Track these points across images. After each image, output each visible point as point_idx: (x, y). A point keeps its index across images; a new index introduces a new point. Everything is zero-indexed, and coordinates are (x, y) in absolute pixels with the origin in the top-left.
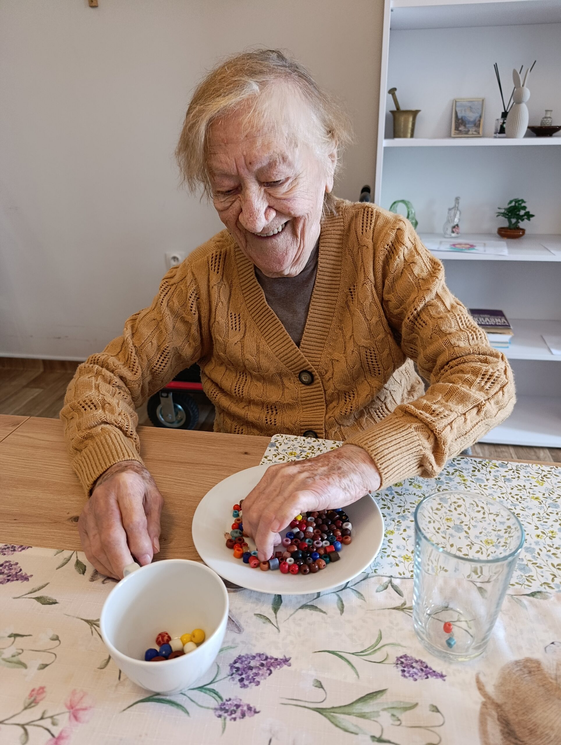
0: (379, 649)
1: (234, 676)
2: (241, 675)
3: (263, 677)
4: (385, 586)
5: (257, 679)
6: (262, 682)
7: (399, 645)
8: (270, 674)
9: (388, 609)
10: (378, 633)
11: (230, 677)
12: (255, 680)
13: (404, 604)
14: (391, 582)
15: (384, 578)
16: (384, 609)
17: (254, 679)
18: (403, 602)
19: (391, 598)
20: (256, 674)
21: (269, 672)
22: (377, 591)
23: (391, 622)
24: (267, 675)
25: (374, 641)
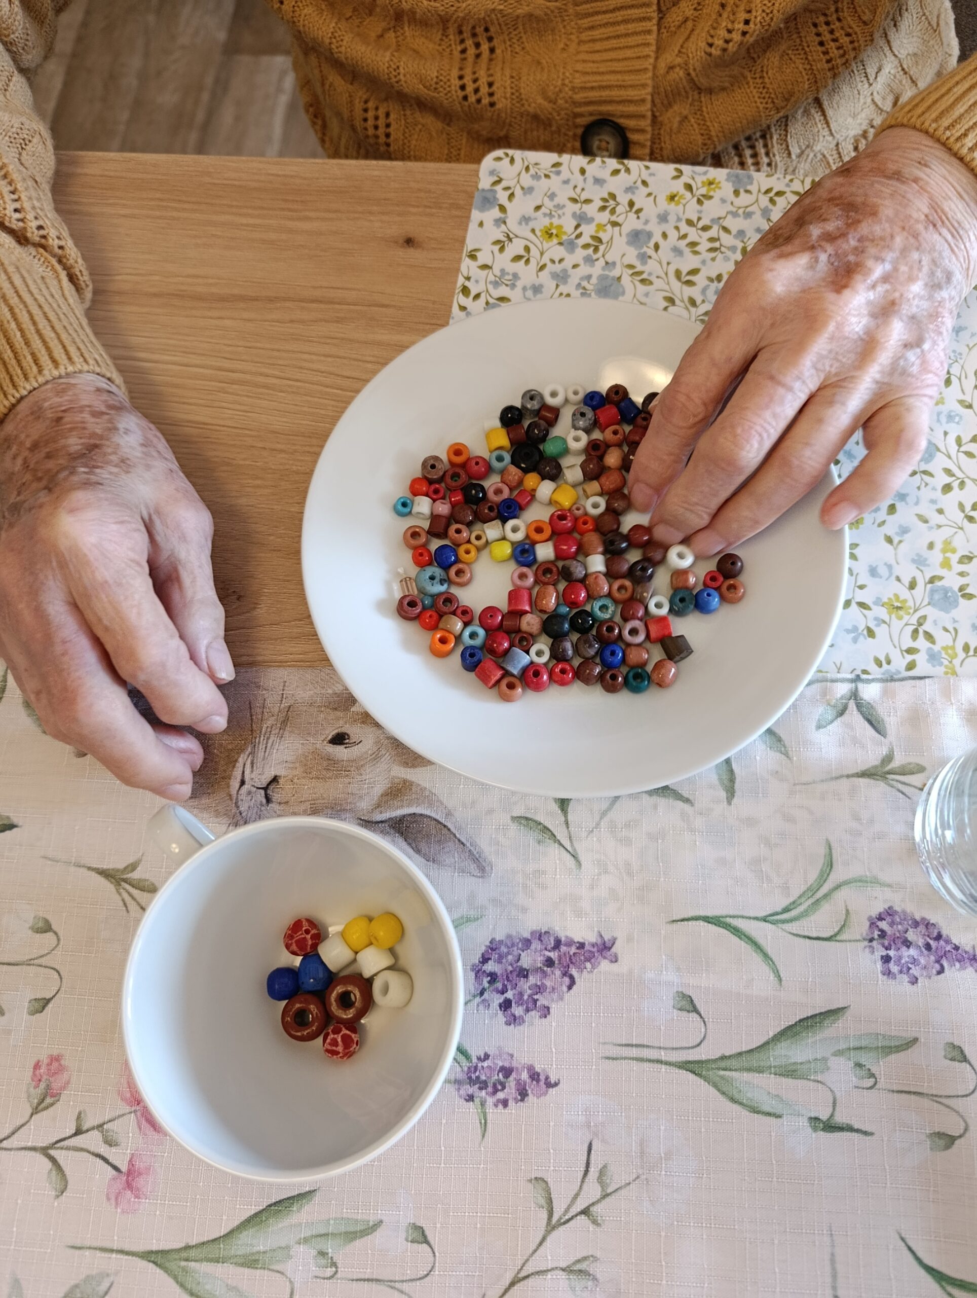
0: (826, 896)
1: (486, 995)
2: (503, 992)
3: (555, 996)
4: (840, 707)
5: (542, 1000)
6: (554, 1008)
7: (875, 881)
8: (570, 988)
9: (848, 776)
10: (822, 851)
11: (478, 999)
12: (538, 1003)
13: (889, 758)
14: (855, 695)
15: (839, 684)
16: (837, 778)
17: (535, 1001)
18: (885, 751)
19: (855, 741)
20: (539, 989)
21: (567, 980)
22: (819, 727)
23: (857, 818)
24: (565, 989)
25: (813, 876)
